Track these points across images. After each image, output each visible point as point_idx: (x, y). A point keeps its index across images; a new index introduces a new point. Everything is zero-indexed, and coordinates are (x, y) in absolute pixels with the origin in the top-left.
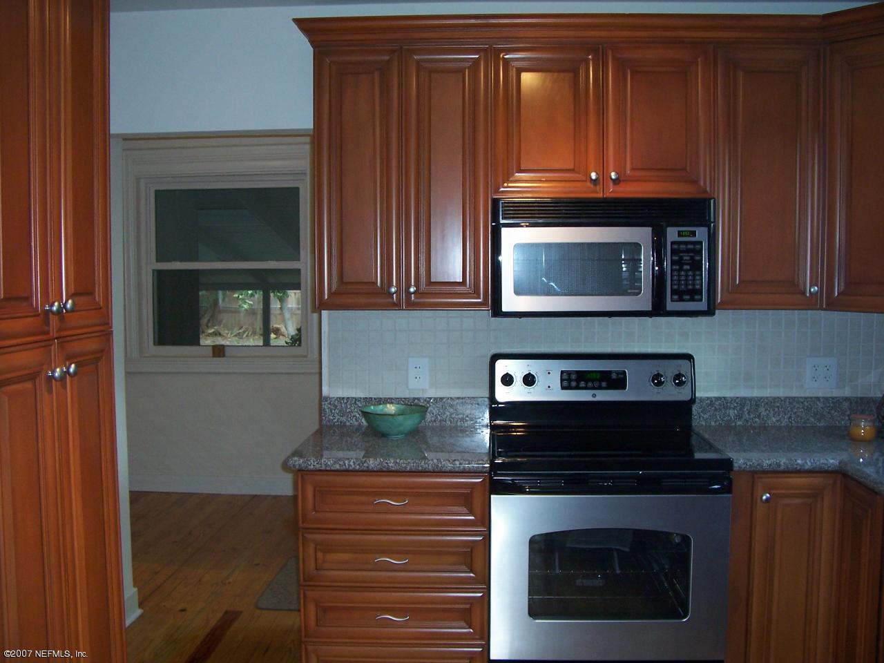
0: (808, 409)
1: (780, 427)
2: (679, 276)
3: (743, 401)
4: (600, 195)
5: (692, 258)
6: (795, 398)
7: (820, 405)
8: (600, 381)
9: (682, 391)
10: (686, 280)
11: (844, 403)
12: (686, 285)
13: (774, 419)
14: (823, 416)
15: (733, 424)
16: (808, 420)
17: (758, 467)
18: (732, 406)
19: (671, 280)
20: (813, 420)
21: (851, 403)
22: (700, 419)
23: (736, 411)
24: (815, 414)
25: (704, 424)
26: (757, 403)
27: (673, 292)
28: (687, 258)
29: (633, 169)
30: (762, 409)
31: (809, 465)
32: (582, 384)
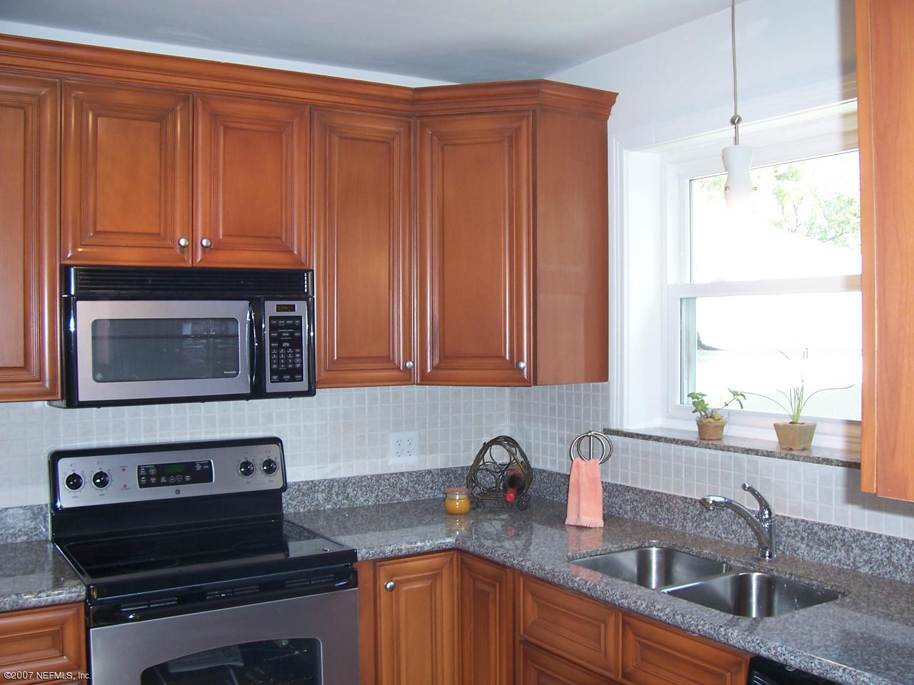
0: (394, 486)
1: (369, 507)
2: (278, 354)
3: (330, 484)
4: (189, 264)
5: (291, 334)
6: (381, 475)
7: (405, 480)
8: (184, 474)
9: (273, 478)
10: (286, 359)
11: (427, 476)
12: (286, 364)
13: (362, 499)
14: (408, 491)
15: (322, 508)
16: (394, 496)
17: (381, 554)
18: (320, 490)
19: (271, 359)
20: (399, 496)
21: (433, 476)
22: (290, 505)
23: (324, 495)
24: (401, 490)
25: (293, 511)
26: (345, 483)
27: (273, 372)
28: (288, 334)
29: (225, 235)
30: (349, 490)
31: (428, 545)
32: (163, 480)
